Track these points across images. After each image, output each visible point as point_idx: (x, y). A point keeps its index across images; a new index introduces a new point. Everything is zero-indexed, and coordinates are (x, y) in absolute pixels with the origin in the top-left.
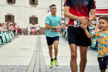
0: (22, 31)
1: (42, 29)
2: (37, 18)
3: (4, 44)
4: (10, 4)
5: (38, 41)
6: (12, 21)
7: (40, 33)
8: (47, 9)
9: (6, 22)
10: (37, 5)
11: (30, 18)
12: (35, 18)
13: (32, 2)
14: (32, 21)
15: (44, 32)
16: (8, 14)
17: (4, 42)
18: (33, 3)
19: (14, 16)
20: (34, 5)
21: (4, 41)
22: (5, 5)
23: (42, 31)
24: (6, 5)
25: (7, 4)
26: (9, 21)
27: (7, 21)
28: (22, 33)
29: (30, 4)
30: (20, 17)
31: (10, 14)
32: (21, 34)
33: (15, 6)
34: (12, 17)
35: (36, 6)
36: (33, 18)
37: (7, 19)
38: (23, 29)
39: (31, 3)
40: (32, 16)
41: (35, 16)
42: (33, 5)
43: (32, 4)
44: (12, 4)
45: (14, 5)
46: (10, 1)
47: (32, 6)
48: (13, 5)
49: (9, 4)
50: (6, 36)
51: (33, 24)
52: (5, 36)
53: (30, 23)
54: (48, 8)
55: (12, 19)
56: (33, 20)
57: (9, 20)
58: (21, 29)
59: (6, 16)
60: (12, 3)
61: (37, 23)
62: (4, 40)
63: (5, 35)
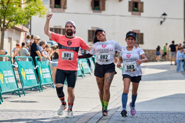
1: (151, 52)
2: (142, 34)
4: (96, 11)
8: (158, 18)
9: (89, 41)
10: (143, 12)
12: (138, 34)
13: (133, 7)
15: (153, 58)
16: (92, 28)
18: (136, 9)
20: (137, 13)
22: (87, 14)
24: (90, 14)
25: (91, 12)
27: (91, 40)
29: (129, 11)
30: (114, 34)
33: (105, 15)
35: (140, 15)
37: (91, 36)
39: (132, 10)
41: (139, 31)
42: (134, 12)
43: (134, 10)
44: (99, 11)
45: (103, 12)
46: (97, 7)
47: (132, 14)
48: (101, 12)
49: (94, 11)
54: (161, 18)
59: (89, 31)
60: (99, 9)
61: (142, 43)
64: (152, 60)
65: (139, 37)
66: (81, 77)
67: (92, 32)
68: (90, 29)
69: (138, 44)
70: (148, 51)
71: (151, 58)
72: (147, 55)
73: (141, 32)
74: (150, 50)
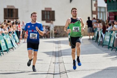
1: (62, 28)
2: (54, 12)
3: (4, 52)
5: (56, 48)
6: (14, 17)
7: (59, 36)
9: (5, 18)
11: (43, 11)
12: (50, 11)
14: (46, 16)
15: (64, 33)
16: (8, 6)
17: (3, 50)
19: (17, 10)
23: (62, 32)
26: (10, 18)
27: (7, 17)
30: (28, 11)
31: (12, 6)
34: (14, 11)
36: (47, 11)
37: (7, 14)
40: (45, 8)
41: (51, 8)
50: (7, 41)
51: (47, 22)
52: (5, 40)
53: (43, 19)
55: (14, 15)
56: (47, 14)
57: (10, 16)
59: (5, 9)
64: (63, 35)
65: (51, 14)
66: (6, 52)
67: (7, 10)
68: (6, 7)
69: (50, 20)
70: (60, 27)
71: (62, 33)
72: (59, 31)
73: (53, 10)
74: (62, 26)
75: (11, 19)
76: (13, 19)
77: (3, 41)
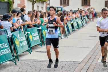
0: (97, 14)
6: (88, 5)
9: (82, 6)
21: (76, 28)
27: (84, 5)
28: (98, 16)
30: (96, 1)
32: (97, 18)
34: (88, 1)
37: (84, 3)
38: (98, 13)
50: (79, 23)
55: (88, 3)
58: (97, 13)
62: (76, 26)
63: (77, 21)
75: (85, 6)
76: (87, 6)
77: (75, 23)
